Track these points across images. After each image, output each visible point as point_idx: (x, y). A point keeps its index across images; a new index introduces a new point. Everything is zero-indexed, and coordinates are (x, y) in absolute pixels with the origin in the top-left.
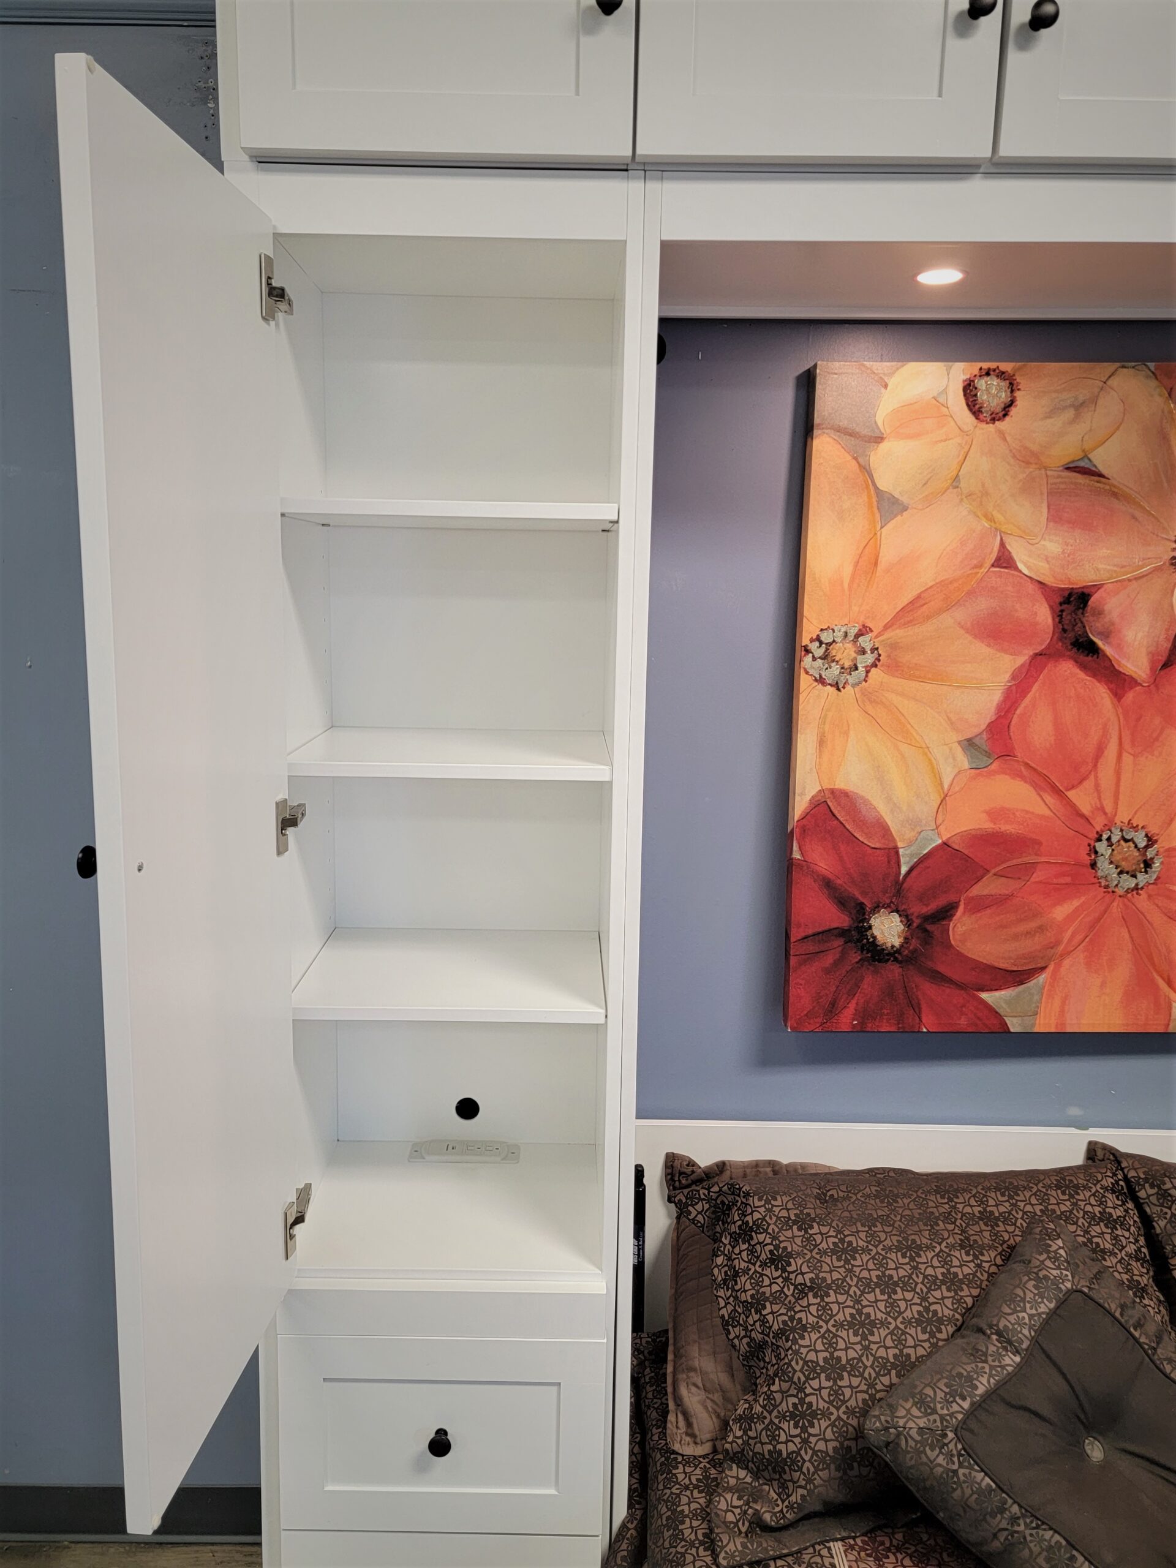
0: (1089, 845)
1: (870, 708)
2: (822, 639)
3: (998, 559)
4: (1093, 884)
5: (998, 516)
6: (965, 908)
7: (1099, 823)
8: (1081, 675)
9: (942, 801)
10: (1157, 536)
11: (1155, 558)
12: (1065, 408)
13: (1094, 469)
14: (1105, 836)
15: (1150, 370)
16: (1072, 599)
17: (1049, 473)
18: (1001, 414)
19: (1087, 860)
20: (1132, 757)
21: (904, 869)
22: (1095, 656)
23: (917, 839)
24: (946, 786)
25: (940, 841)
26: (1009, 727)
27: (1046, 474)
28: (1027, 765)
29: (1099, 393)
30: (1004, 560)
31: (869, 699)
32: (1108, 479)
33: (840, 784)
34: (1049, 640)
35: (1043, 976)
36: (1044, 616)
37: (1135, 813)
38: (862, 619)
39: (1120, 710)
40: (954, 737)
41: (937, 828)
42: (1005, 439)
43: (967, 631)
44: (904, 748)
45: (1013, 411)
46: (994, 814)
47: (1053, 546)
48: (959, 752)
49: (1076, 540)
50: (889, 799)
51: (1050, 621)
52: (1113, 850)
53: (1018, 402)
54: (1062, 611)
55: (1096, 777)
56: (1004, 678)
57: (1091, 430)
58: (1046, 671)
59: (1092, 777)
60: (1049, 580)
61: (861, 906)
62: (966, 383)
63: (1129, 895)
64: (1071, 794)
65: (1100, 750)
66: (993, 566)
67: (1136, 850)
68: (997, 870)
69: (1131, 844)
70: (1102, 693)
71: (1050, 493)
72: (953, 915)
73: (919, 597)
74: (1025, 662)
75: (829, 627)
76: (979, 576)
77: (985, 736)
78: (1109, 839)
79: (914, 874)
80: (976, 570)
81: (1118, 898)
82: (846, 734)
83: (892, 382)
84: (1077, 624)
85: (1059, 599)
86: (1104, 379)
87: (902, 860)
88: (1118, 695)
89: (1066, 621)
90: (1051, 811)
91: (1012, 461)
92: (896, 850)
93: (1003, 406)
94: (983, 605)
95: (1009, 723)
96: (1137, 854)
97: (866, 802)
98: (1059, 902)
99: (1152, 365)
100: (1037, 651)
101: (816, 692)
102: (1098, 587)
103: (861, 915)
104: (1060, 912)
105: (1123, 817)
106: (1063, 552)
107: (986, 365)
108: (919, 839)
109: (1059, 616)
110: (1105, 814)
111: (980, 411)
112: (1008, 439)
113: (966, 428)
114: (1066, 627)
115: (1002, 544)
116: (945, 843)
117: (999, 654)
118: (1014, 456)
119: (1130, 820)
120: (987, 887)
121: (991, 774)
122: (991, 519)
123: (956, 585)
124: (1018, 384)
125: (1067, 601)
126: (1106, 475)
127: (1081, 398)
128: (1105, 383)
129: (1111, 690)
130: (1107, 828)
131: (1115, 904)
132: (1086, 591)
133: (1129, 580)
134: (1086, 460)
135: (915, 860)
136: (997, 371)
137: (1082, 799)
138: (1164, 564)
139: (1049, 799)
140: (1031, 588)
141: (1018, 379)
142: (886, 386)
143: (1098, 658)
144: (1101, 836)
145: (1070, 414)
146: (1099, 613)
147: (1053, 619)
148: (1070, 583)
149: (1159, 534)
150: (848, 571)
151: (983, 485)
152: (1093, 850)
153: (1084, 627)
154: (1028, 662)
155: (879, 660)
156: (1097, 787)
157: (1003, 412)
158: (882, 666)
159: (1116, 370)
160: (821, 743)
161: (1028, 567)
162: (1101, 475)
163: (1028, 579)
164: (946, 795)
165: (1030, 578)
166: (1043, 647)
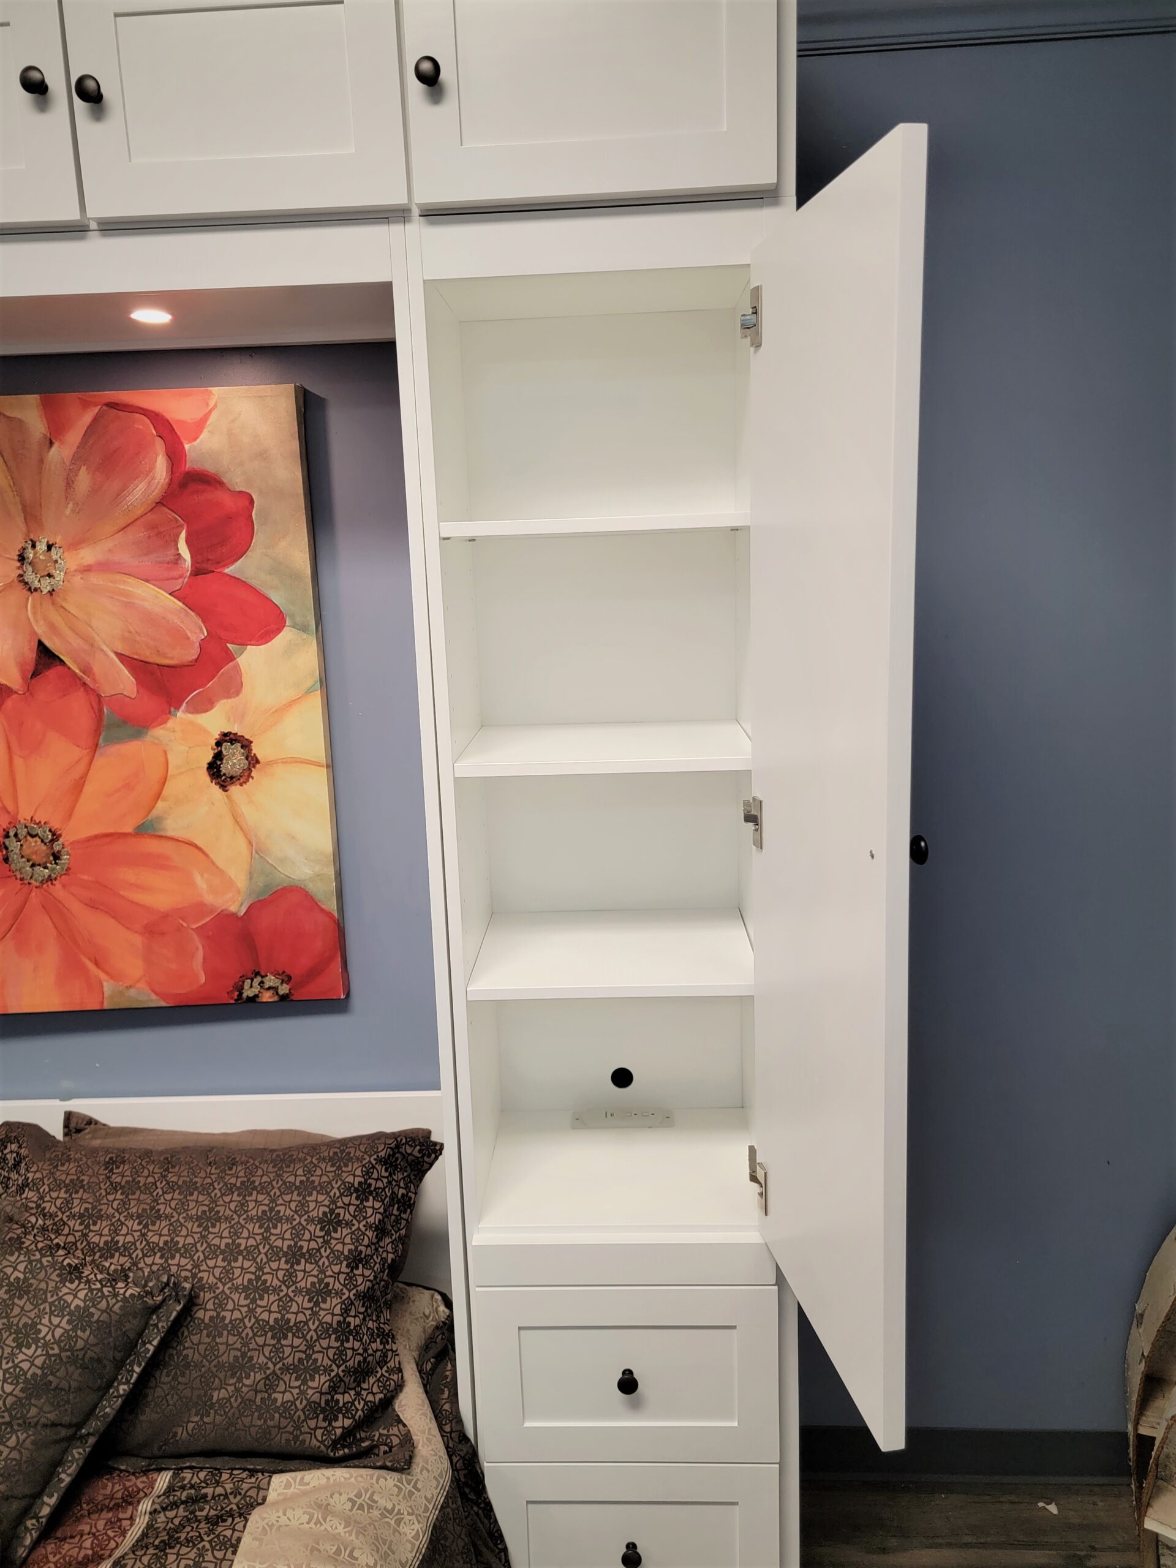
4: (9, 877)
20: (22, 759)
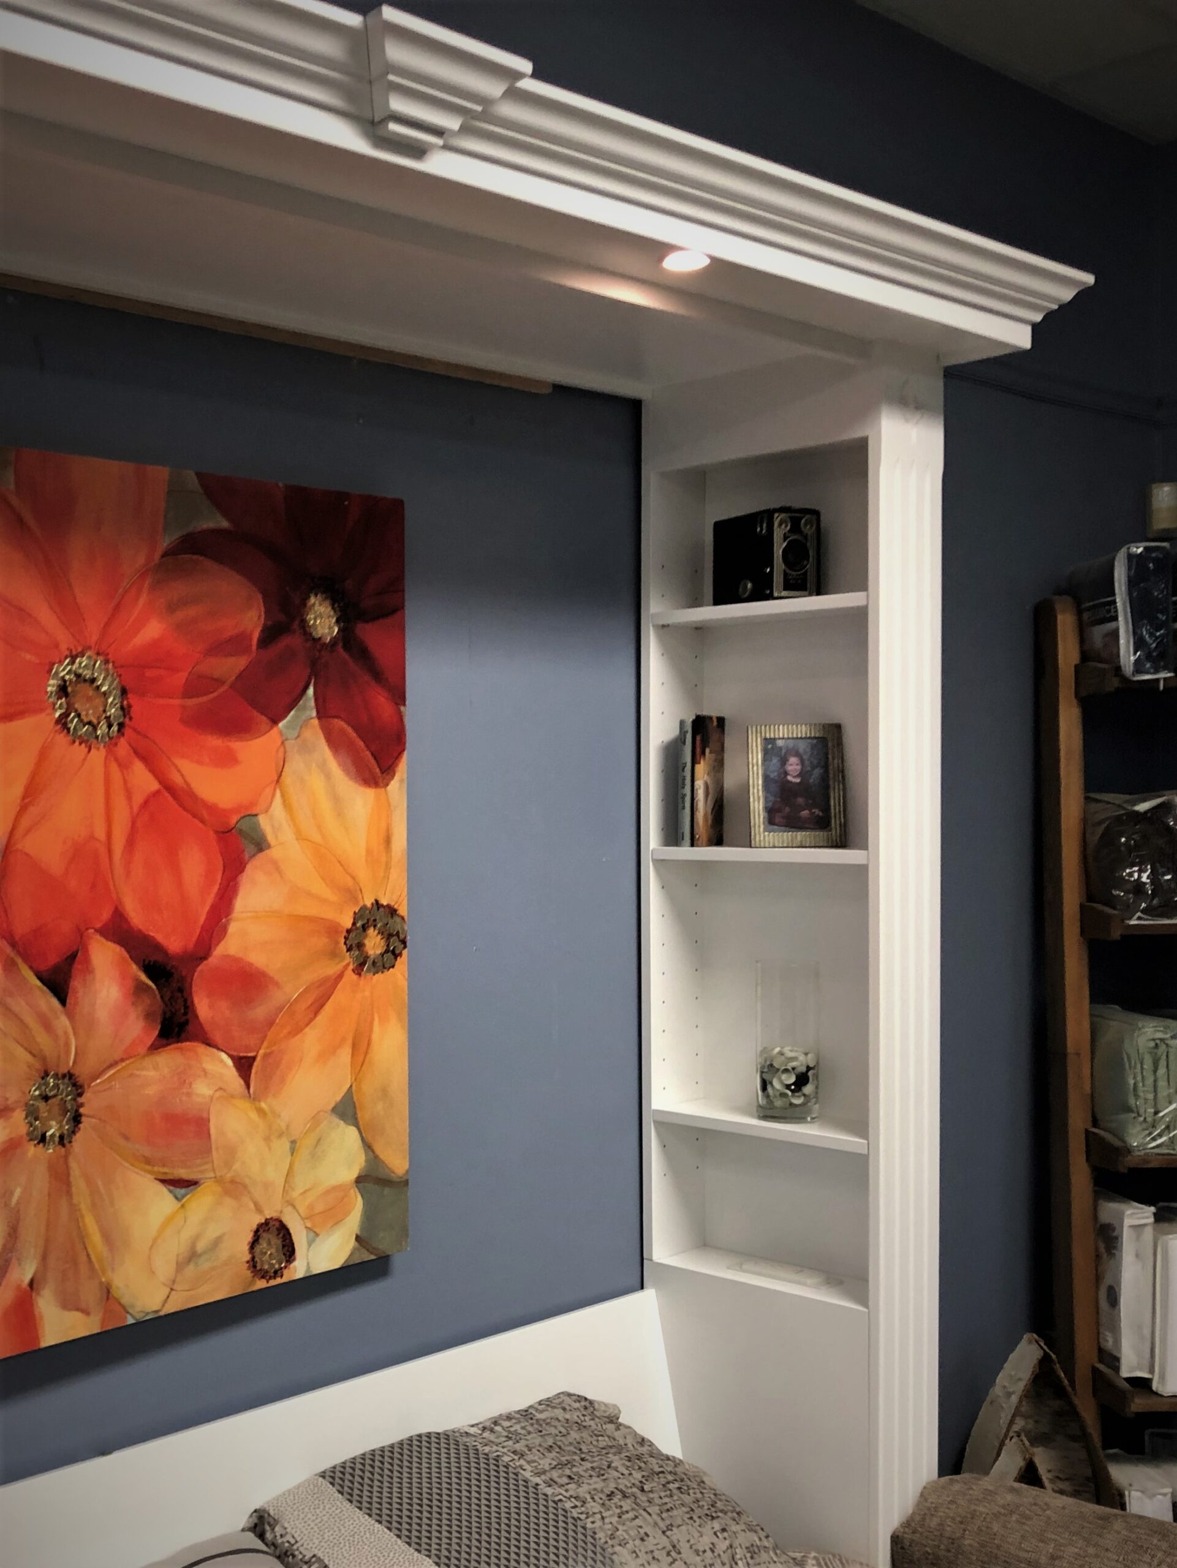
0: (131, 719)
1: (349, 882)
2: (392, 957)
3: (250, 1066)
5: (254, 1115)
6: (251, 639)
7: (123, 748)
8: (159, 938)
9: (280, 776)
10: (100, 1119)
11: (100, 1092)
12: (205, 1252)
13: (171, 1188)
14: (115, 728)
15: (131, 1315)
16: (177, 1029)
17: (212, 1175)
18: (261, 1230)
19: (132, 699)
21: (311, 691)
22: (147, 962)
23: (301, 727)
24: (278, 793)
25: (281, 725)
26: (224, 867)
27: (215, 1173)
28: (202, 821)
29: (176, 1277)
30: (244, 1065)
31: (351, 894)
32: (156, 1179)
33: (370, 793)
34: (194, 978)
35: (165, 544)
36: (204, 1007)
37: (85, 759)
38: (362, 981)
39: (114, 896)
40: (275, 852)
41: (283, 743)
42: (256, 1204)
43: (271, 979)
44: (317, 838)
45: (249, 1237)
46: (228, 760)
47: (202, 1089)
48: (270, 837)
49: (180, 1100)
50: (328, 776)
51: (196, 1000)
52: (104, 711)
53: (246, 1248)
54: (185, 1014)
55: (131, 807)
56: (232, 928)
57: (179, 1232)
58: (194, 939)
59: (136, 809)
60: (201, 1048)
61: (347, 647)
62: (293, 1258)
63: (80, 649)
64: (155, 786)
65: (130, 843)
66: (254, 1058)
67: (79, 711)
68: (222, 690)
69: (86, 720)
70: (136, 917)
71: (209, 1151)
72: (262, 631)
73: (316, 1013)
74: (215, 949)
75: (388, 970)
76: (265, 1044)
77: (247, 856)
78: (110, 726)
79: (301, 685)
80: (268, 1051)
81: (93, 646)
82: (369, 852)
83: (352, 1243)
84: (169, 1000)
85: (190, 1027)
86: (173, 1292)
87: (312, 703)
88: (119, 915)
89: (180, 1001)
90: (176, 767)
91: (247, 1181)
92: (320, 716)
93: (260, 1240)
94: (259, 1012)
95: (223, 873)
96: (76, 706)
97: (347, 772)
98: (155, 644)
99: (130, 1321)
100: (205, 962)
101: (395, 897)
102: (154, 1048)
103: (347, 638)
104: (153, 630)
105: (98, 755)
106: (190, 1084)
107: (279, 1281)
108: (298, 728)
109: (188, 1007)
110: (116, 760)
111: (279, 1230)
112: (252, 1206)
113: (290, 1208)
114: (179, 995)
115: (248, 1086)
116: (275, 721)
117: (240, 955)
118: (245, 1187)
119: (89, 751)
120: (231, 666)
121: (236, 810)
122: (261, 1112)
123: (285, 1031)
124: (249, 1268)
125: (183, 1026)
126: (157, 1182)
127: (191, 1266)
128: (172, 1289)
129: (126, 920)
130: (113, 741)
131: (94, 638)
132: (165, 1042)
133: (122, 1060)
134: (179, 1196)
135: (301, 702)
136: (268, 1277)
137: (144, 781)
138: (89, 1086)
139: (177, 779)
140: (217, 1037)
141: (249, 1274)
142: (358, 1238)
143: (144, 961)
144: (119, 731)
145: (200, 1246)
146: (148, 1016)
147: (192, 1002)
148: (181, 1049)
149: (98, 1121)
150: (375, 1036)
151: (270, 1149)
152: (126, 711)
153: (162, 997)
154: (212, 949)
155: (345, 938)
156: (129, 796)
157: (259, 1233)
158: (342, 932)
159: (163, 1305)
160: (388, 841)
161: (222, 1061)
162: (163, 1181)
163: (221, 1047)
164: (278, 781)
165: (218, 1049)
166: (199, 968)
